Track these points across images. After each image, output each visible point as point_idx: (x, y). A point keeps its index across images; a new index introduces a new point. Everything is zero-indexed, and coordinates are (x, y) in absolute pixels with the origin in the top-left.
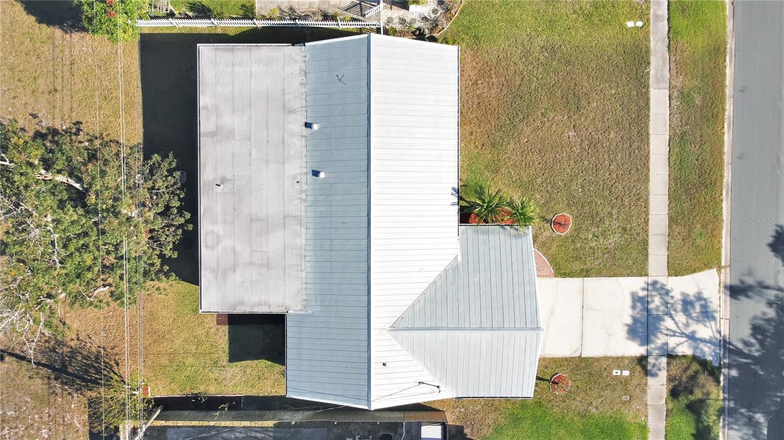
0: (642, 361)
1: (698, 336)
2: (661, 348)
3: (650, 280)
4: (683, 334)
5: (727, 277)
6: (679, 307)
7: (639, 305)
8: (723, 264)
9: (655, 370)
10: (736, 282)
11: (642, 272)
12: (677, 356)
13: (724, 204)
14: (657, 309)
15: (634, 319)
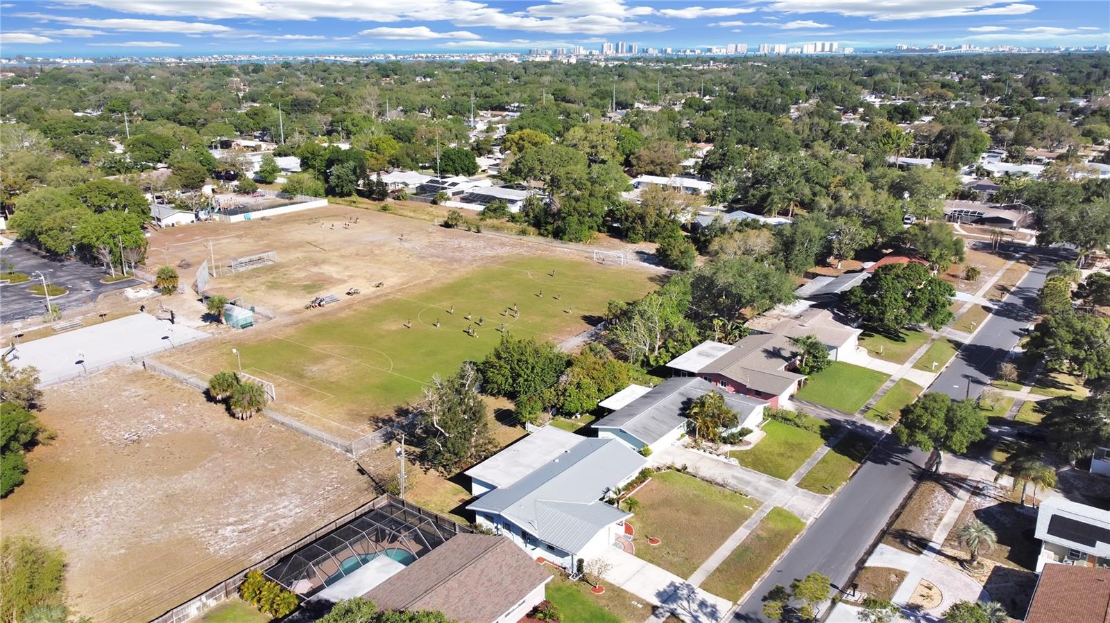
0: (655, 608)
1: (699, 619)
2: (672, 609)
3: (687, 582)
4: (690, 613)
5: (737, 609)
6: (698, 602)
7: (673, 588)
8: (738, 603)
9: (660, 615)
10: (743, 613)
11: (685, 577)
12: (678, 618)
13: (756, 583)
14: (683, 595)
15: (665, 591)
